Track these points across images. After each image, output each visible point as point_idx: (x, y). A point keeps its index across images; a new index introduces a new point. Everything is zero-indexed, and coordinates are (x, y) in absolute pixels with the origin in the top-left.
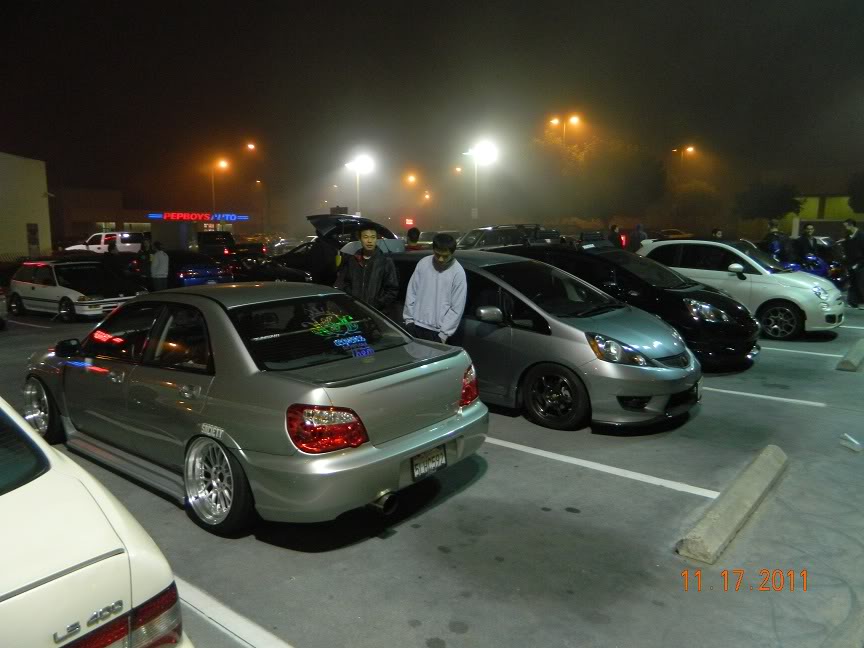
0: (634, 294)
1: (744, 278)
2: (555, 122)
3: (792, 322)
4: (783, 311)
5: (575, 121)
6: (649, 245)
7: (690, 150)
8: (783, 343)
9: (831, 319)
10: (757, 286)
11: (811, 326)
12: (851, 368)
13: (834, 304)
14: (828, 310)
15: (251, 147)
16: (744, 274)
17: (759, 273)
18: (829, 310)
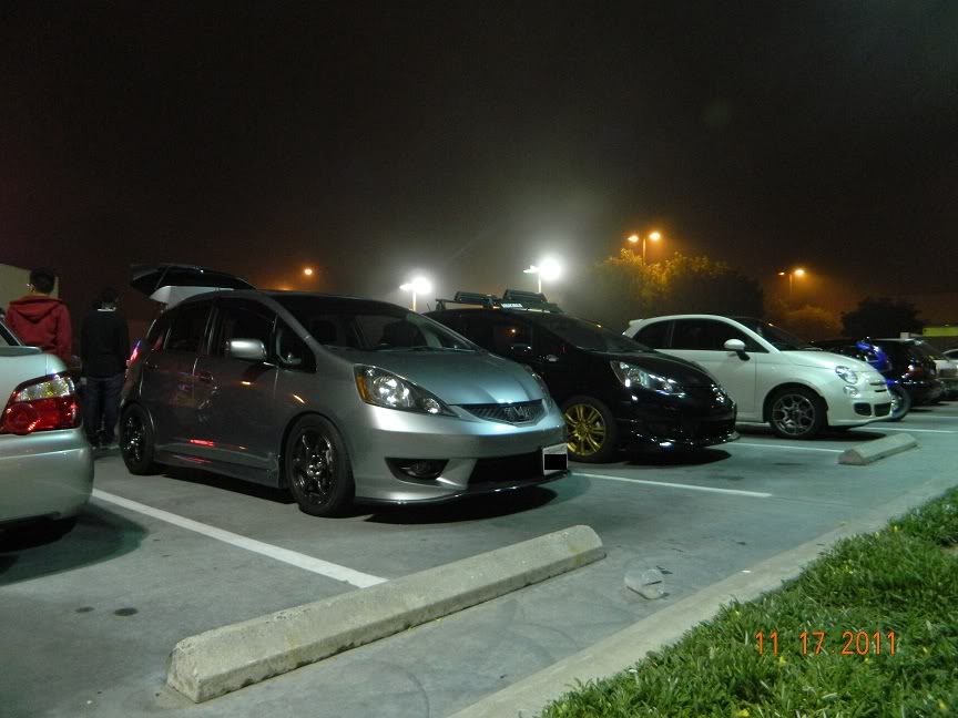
0: (553, 360)
1: (746, 358)
2: (634, 239)
3: (810, 413)
4: (797, 400)
5: (655, 237)
6: (637, 325)
7: (800, 273)
8: (797, 442)
9: (862, 409)
10: (762, 368)
11: (835, 419)
12: (858, 460)
13: (866, 390)
14: (858, 398)
15: (308, 272)
16: (748, 353)
17: (766, 351)
18: (858, 396)
